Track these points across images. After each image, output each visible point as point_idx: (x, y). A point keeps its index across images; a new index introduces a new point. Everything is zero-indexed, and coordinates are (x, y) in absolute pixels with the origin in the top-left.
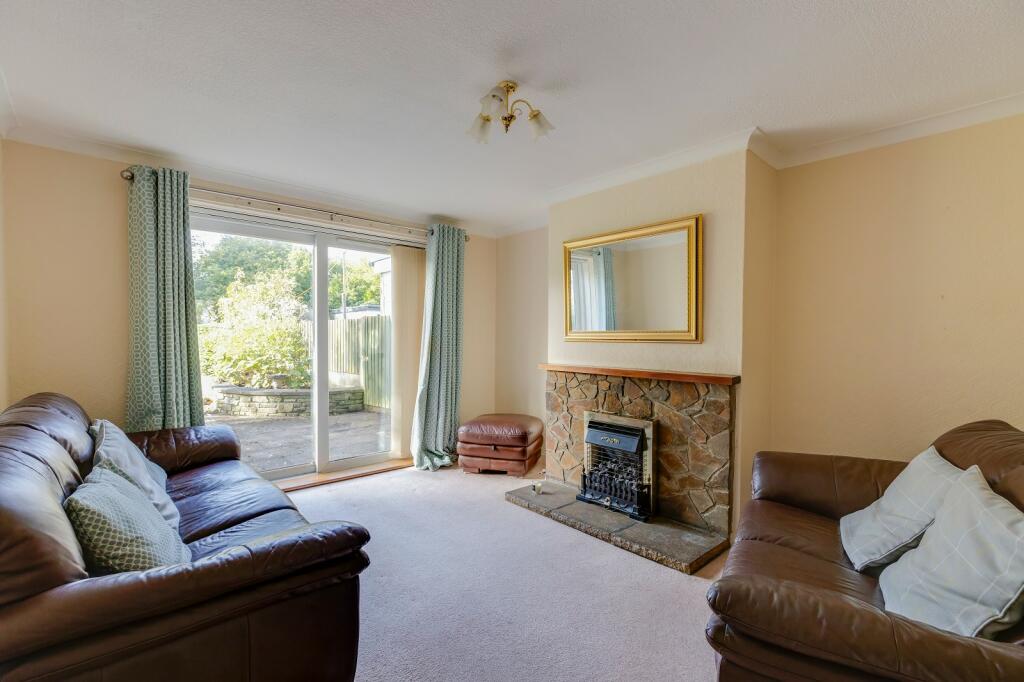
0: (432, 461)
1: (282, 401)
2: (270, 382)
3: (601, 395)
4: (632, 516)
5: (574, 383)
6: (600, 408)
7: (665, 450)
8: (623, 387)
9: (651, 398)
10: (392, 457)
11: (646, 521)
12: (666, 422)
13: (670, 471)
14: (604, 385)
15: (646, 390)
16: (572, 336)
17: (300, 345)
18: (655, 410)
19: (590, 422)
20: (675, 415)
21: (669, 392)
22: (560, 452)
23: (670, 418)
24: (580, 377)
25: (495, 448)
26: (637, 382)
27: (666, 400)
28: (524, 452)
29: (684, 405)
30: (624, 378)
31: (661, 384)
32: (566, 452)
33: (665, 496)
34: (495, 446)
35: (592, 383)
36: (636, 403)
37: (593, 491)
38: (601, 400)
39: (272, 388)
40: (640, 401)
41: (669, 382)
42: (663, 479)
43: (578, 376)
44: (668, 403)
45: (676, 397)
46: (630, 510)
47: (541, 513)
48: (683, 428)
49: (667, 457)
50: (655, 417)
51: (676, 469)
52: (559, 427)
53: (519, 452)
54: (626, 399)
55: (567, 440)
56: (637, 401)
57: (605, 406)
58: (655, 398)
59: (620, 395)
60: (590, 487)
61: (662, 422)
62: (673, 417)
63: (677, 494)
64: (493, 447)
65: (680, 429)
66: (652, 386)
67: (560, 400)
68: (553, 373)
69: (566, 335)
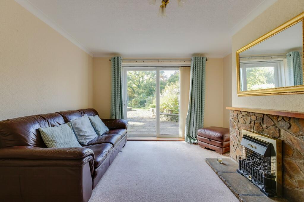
0: (190, 140)
1: (167, 117)
2: (168, 112)
3: (253, 122)
4: (262, 191)
5: (240, 116)
6: (252, 129)
7: (288, 159)
8: (263, 119)
9: (278, 126)
10: (179, 136)
11: (269, 196)
12: (288, 141)
13: (292, 173)
14: (254, 118)
15: (276, 122)
16: (240, 94)
17: (177, 102)
18: (282, 134)
19: (244, 135)
20: (295, 139)
21: (290, 124)
22: (235, 147)
23: (291, 140)
24: (243, 113)
25: (210, 140)
26: (271, 117)
27: (288, 129)
28: (222, 144)
29: (301, 133)
30: (264, 115)
31: (285, 119)
32: (238, 147)
33: (288, 187)
34: (210, 139)
35: (248, 116)
36: (270, 129)
37: (243, 169)
38: (252, 125)
39: (169, 113)
40: (272, 128)
41: (290, 118)
42: (287, 177)
43: (242, 112)
44: (289, 131)
45: (294, 127)
46: (261, 187)
47: (215, 171)
48: (300, 147)
49: (289, 163)
50: (281, 138)
51: (296, 173)
52: (234, 135)
53: (220, 144)
54: (265, 126)
55: (238, 142)
56: (271, 127)
57: (254, 129)
58: (281, 127)
59: (262, 123)
60: (243, 167)
61: (286, 142)
62: (293, 140)
63: (296, 189)
64: (209, 140)
65: (299, 149)
66: (279, 119)
67: (235, 123)
68: (232, 111)
69: (238, 93)
